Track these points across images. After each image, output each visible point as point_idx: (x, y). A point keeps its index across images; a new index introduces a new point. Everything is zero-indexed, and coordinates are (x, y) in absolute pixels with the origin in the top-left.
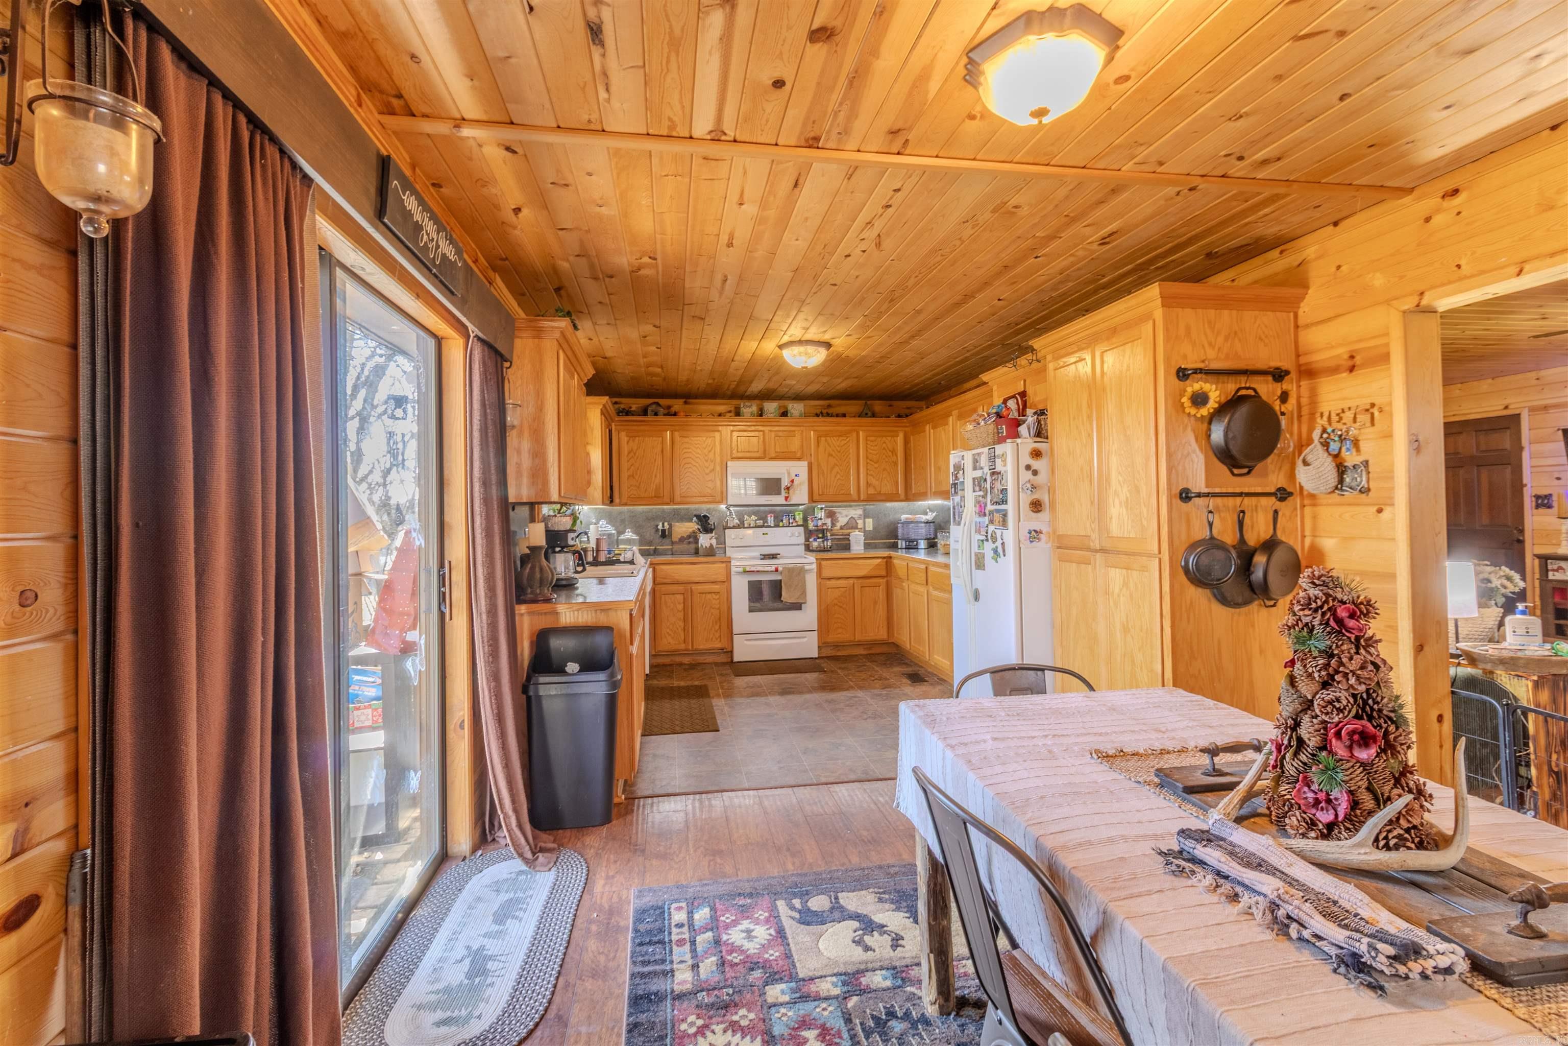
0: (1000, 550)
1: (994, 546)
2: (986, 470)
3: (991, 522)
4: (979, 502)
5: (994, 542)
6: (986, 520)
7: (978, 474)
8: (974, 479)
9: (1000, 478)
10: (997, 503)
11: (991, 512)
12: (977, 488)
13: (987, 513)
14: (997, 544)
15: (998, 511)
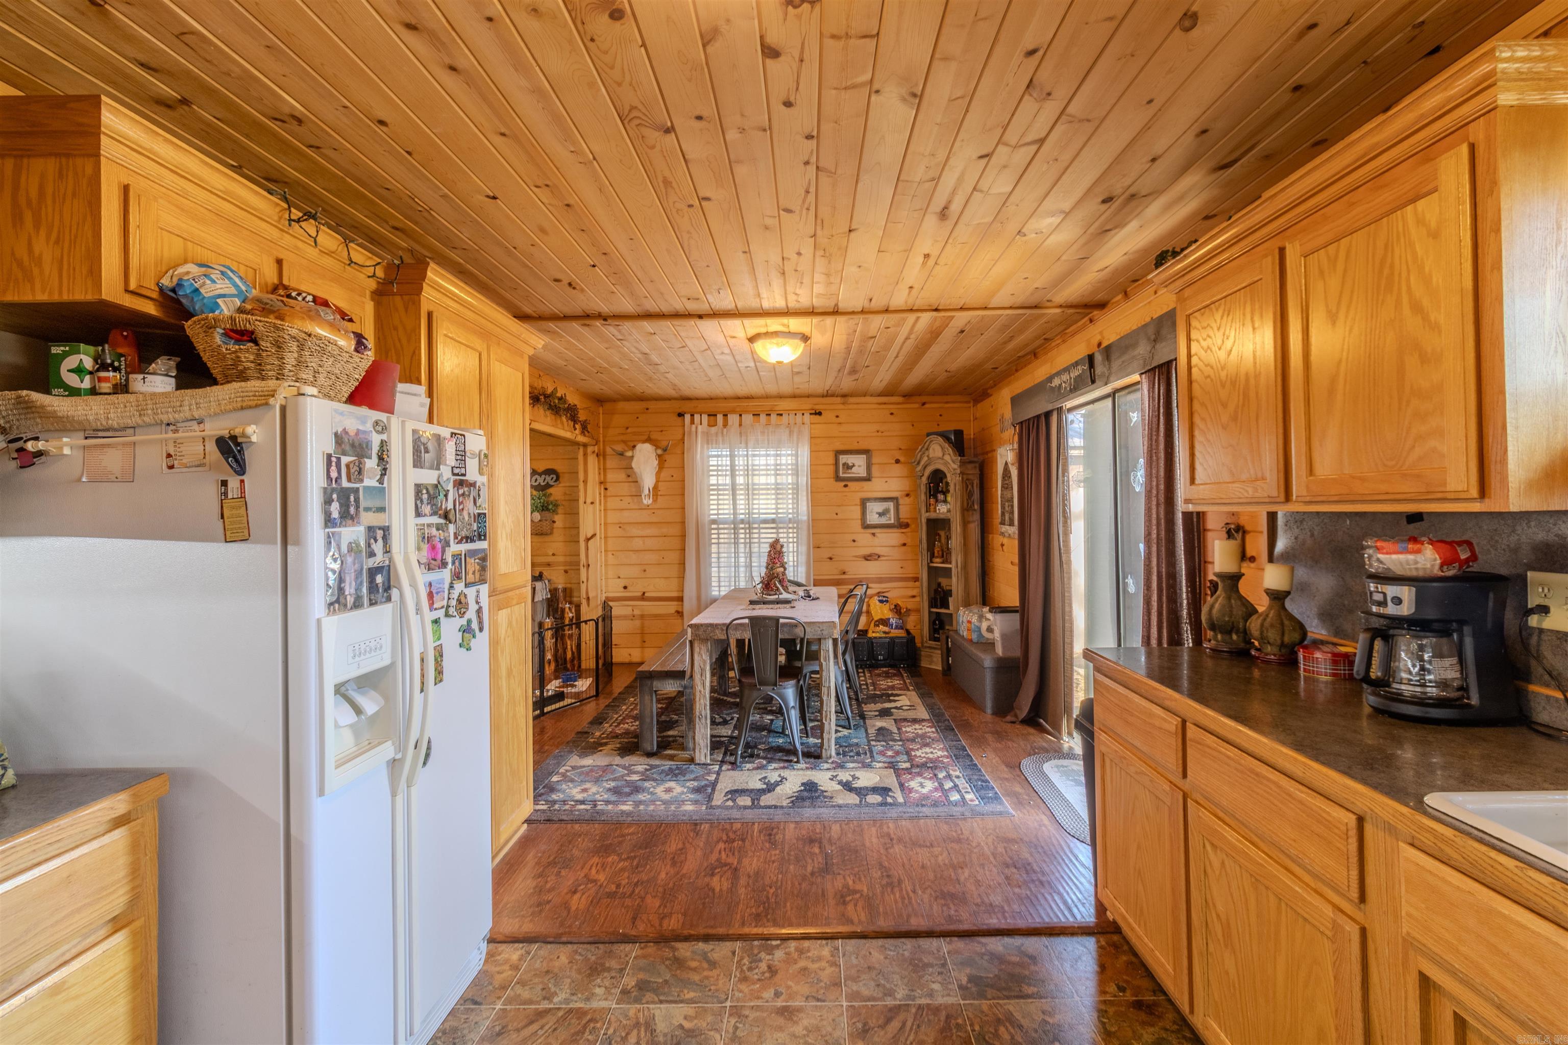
0: (475, 626)
1: (464, 621)
2: (446, 472)
3: (457, 576)
4: (430, 539)
5: (462, 615)
6: (446, 575)
7: (428, 477)
8: (418, 488)
9: (473, 493)
10: (469, 539)
11: (456, 557)
12: (427, 509)
13: (449, 560)
14: (467, 616)
15: (472, 553)
